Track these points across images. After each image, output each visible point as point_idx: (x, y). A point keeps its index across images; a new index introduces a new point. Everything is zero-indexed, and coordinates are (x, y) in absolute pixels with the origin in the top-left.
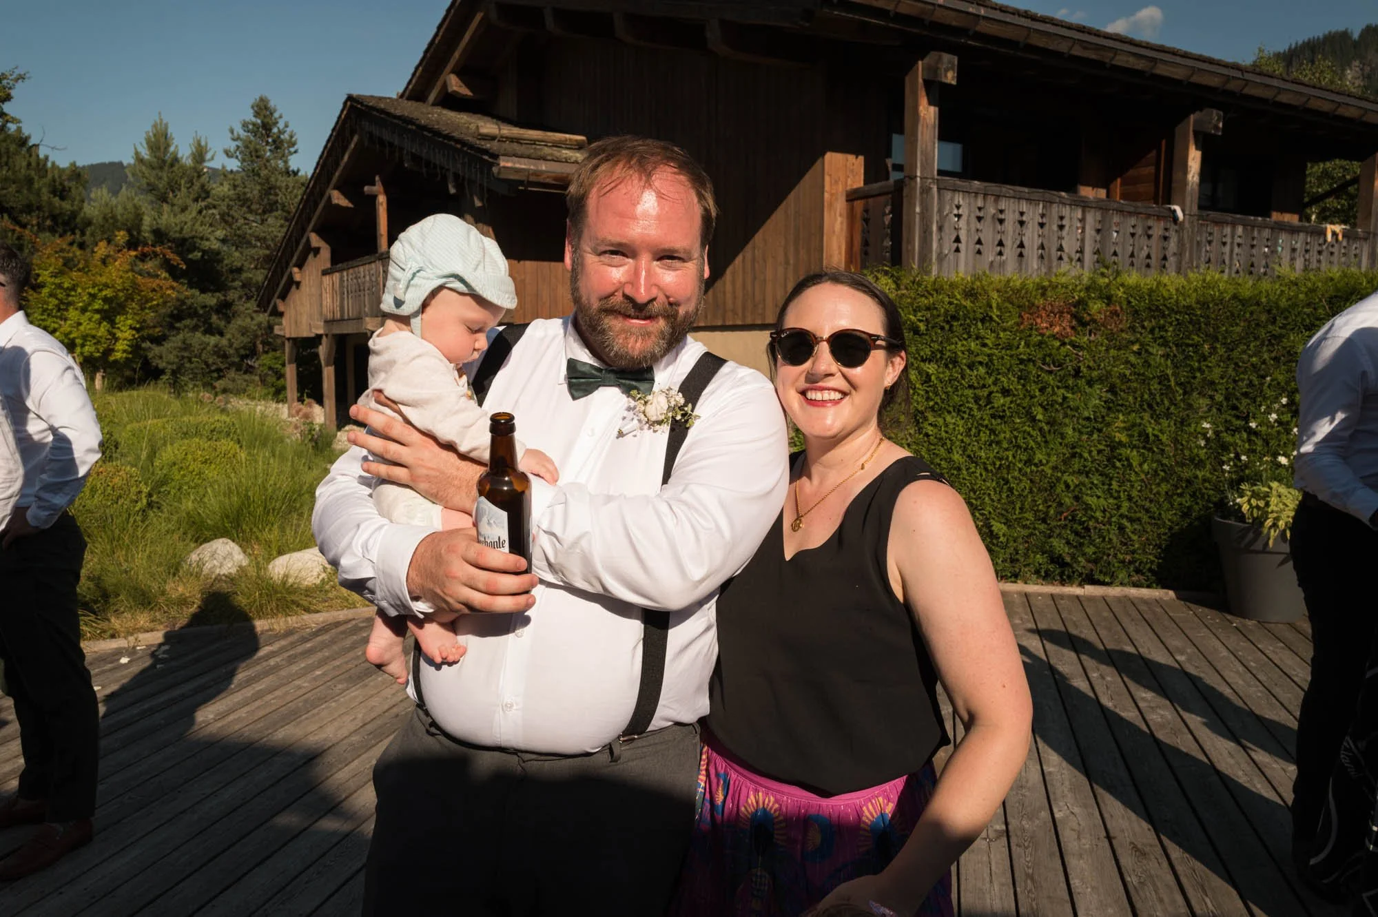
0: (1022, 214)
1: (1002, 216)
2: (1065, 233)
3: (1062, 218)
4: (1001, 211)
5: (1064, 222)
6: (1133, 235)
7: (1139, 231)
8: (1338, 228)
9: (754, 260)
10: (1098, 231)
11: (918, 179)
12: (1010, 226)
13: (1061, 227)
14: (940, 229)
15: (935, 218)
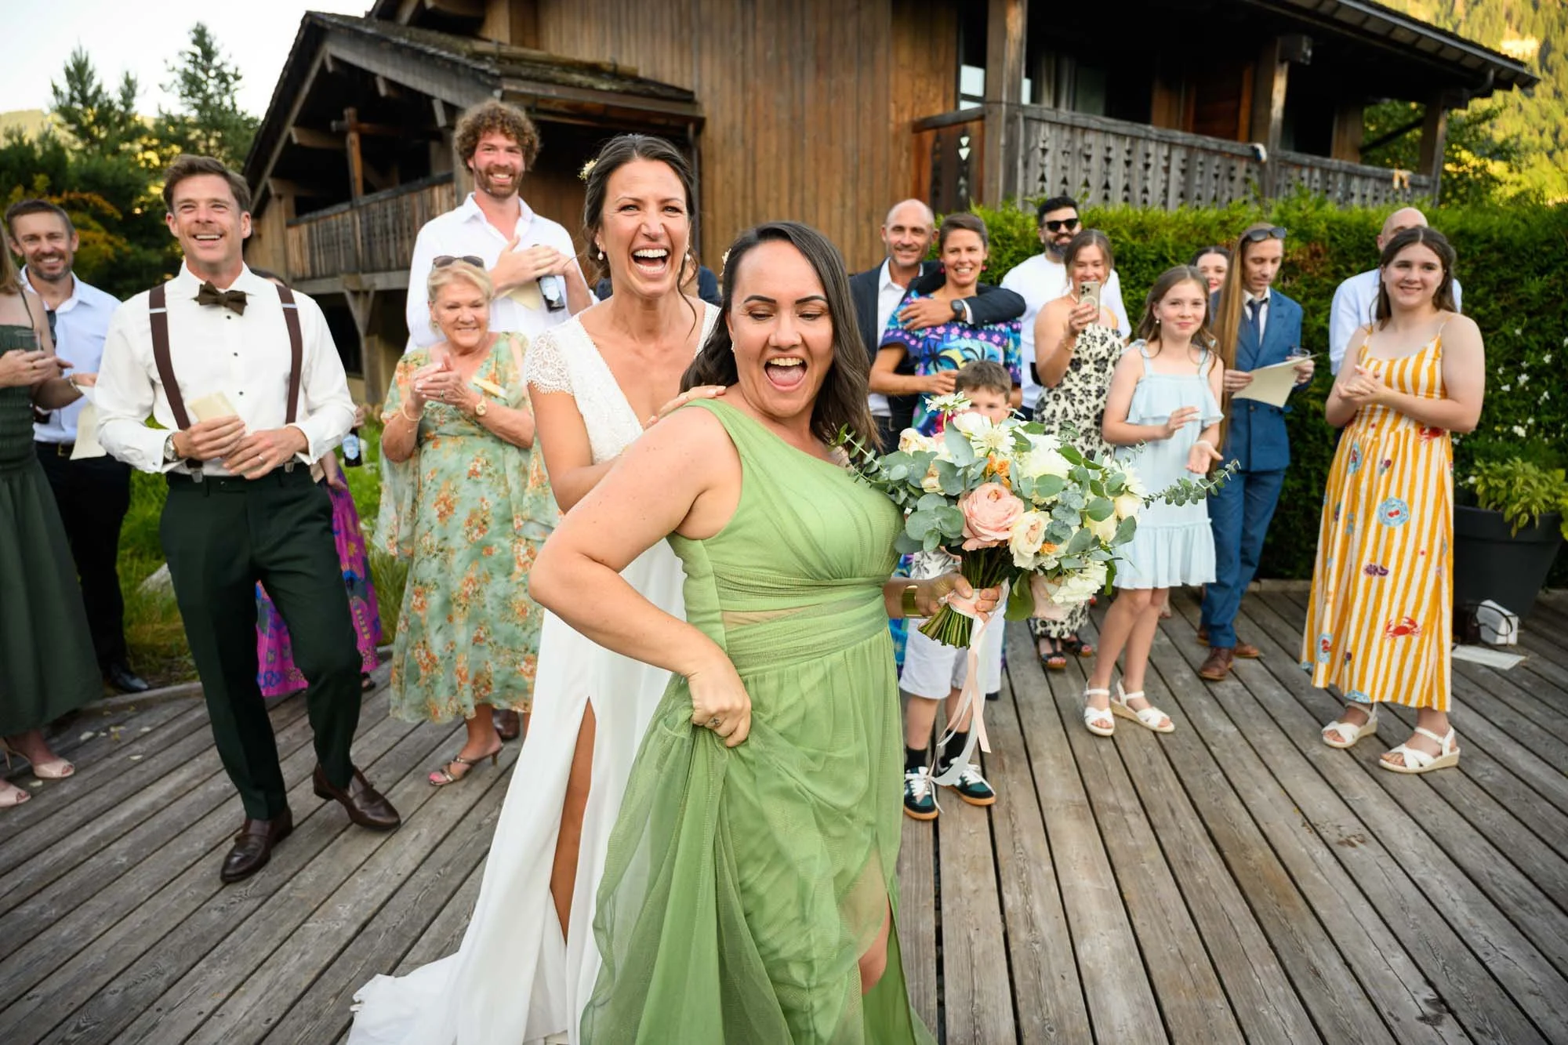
0: (1109, 149)
1: (1088, 152)
2: (1150, 173)
3: (1148, 155)
4: (1090, 146)
5: (1151, 160)
6: (1216, 176)
7: (1222, 172)
8: (1405, 174)
9: (803, 202)
10: (1183, 171)
11: (1004, 107)
12: (1096, 163)
13: (1147, 166)
14: (1026, 165)
15: (1021, 152)
